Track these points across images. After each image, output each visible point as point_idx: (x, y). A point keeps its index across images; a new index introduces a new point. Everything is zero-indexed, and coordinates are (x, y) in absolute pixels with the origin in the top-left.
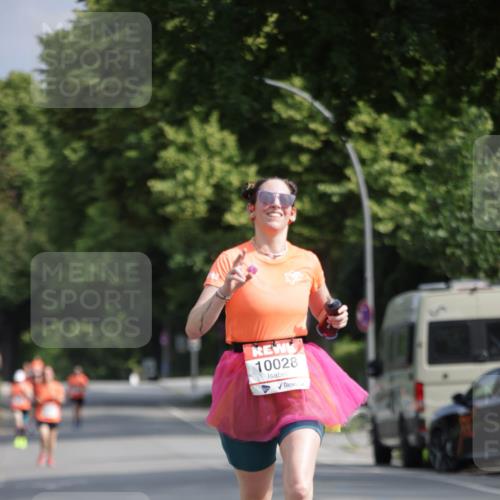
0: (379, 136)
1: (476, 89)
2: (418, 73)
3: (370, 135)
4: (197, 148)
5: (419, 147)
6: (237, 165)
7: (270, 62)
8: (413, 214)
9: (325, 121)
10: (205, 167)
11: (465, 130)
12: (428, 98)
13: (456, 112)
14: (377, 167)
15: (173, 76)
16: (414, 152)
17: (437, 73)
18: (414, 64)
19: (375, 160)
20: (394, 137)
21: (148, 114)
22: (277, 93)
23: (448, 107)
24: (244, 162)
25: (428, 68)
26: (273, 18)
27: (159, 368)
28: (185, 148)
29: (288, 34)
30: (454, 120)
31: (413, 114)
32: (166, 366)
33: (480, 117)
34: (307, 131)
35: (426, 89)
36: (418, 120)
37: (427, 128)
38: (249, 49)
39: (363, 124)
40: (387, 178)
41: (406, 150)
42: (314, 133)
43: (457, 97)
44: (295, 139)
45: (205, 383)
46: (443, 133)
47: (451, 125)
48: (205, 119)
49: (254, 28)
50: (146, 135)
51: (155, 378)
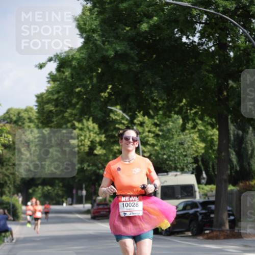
0: (145, 124)
1: (177, 109)
2: (157, 104)
3: (142, 124)
4: (85, 129)
5: (158, 128)
6: (98, 134)
7: (109, 101)
8: (156, 150)
9: (127, 120)
10: (88, 135)
11: (173, 122)
12: (161, 112)
13: (170, 117)
14: (144, 135)
15: (78, 106)
16: (157, 130)
17: (164, 104)
18: (156, 101)
19: (143, 133)
20: (150, 125)
21: (70, 119)
22: (111, 111)
23: (167, 115)
24: (100, 133)
25: (161, 102)
26: (110, 87)
27: (72, 201)
28: (81, 129)
29: (115, 92)
30: (170, 119)
31: (156, 117)
32: (75, 201)
33: (178, 118)
34: (121, 123)
35: (160, 109)
36: (157, 119)
37: (160, 122)
38: (102, 97)
39: (139, 121)
40: (147, 138)
41: (154, 129)
42: (123, 124)
43: (170, 112)
44: (117, 126)
45: (88, 206)
46: (166, 124)
47: (169, 121)
48: (88, 120)
49: (104, 90)
50: (69, 125)
51: (71, 204)
